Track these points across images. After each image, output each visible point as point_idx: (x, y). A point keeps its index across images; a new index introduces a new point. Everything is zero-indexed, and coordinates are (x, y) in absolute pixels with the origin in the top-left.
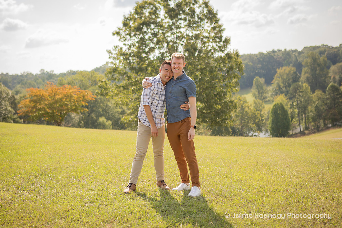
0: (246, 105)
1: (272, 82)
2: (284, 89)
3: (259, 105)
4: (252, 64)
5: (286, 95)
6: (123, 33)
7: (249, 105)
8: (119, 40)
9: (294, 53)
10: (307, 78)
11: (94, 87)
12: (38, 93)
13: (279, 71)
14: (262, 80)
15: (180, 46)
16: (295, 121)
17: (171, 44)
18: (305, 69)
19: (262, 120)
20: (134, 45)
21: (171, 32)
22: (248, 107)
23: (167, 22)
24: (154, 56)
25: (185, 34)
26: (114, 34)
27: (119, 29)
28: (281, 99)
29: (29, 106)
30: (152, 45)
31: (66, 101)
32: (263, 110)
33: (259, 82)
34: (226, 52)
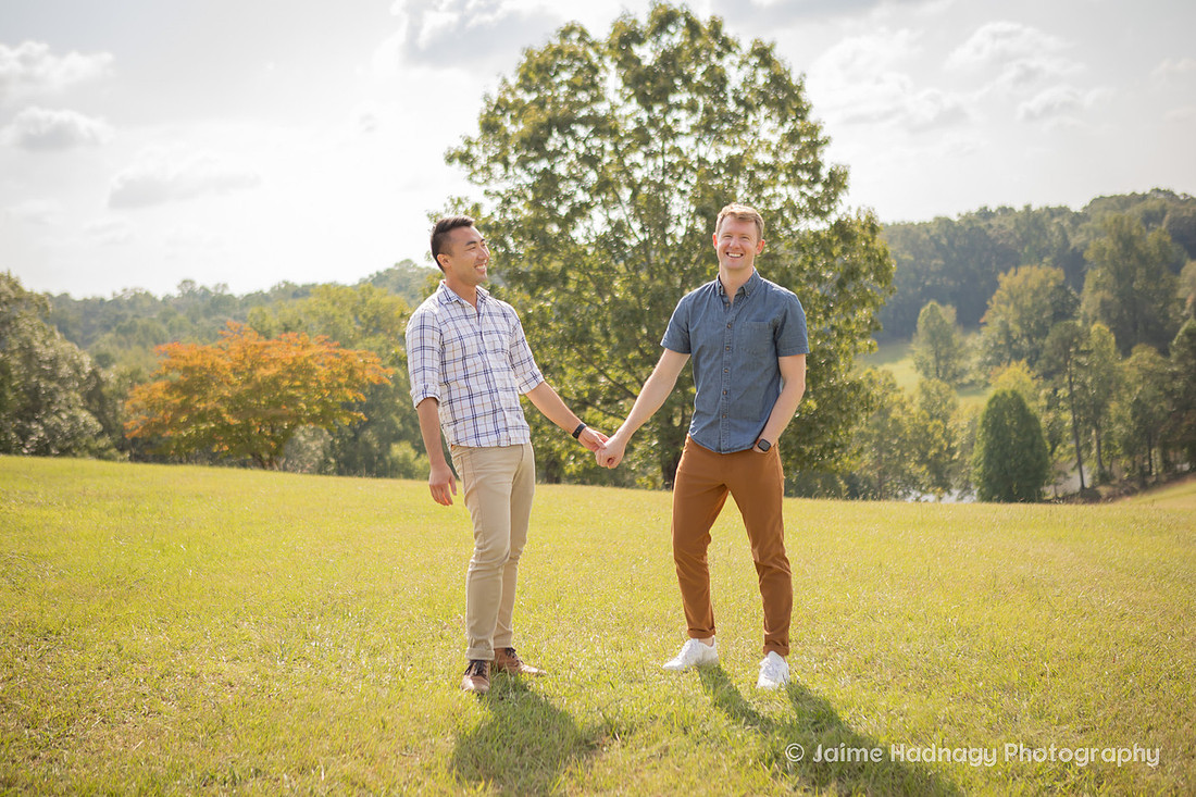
0: (895, 397)
1: (982, 321)
2: (1025, 343)
3: (938, 398)
4: (911, 258)
5: (1031, 363)
7: (906, 398)
8: (469, 179)
9: (1055, 220)
10: (1103, 303)
11: (372, 339)
13: (1008, 281)
14: (948, 313)
15: (676, 198)
16: (1063, 455)
18: (1094, 275)
19: (951, 451)
20: (520, 196)
21: (644, 149)
22: (903, 407)
23: (630, 113)
24: (588, 230)
25: (693, 157)
26: (450, 159)
28: (1014, 377)
29: (165, 406)
31: (291, 387)
32: (953, 416)
33: (938, 321)
34: (833, 218)
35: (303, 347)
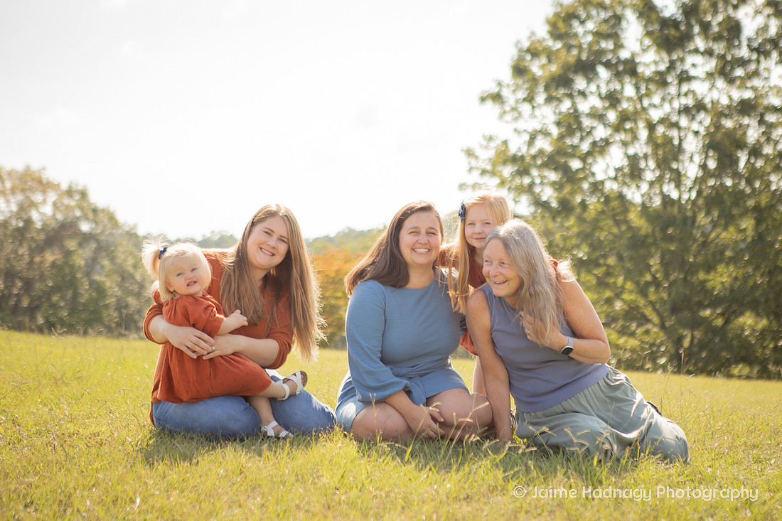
6: (510, 97)
8: (500, 118)
15: (691, 137)
17: (660, 130)
20: (546, 134)
21: (661, 93)
23: (651, 60)
24: (608, 167)
25: (707, 101)
27: (500, 84)
30: (601, 132)
35: (346, 262)
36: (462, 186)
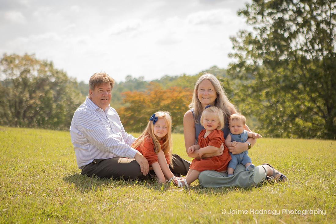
6: (252, 12)
8: (247, 22)
12: (137, 98)
17: (322, 26)
21: (321, 8)
26: (239, 14)
27: (247, 6)
36: (230, 55)
